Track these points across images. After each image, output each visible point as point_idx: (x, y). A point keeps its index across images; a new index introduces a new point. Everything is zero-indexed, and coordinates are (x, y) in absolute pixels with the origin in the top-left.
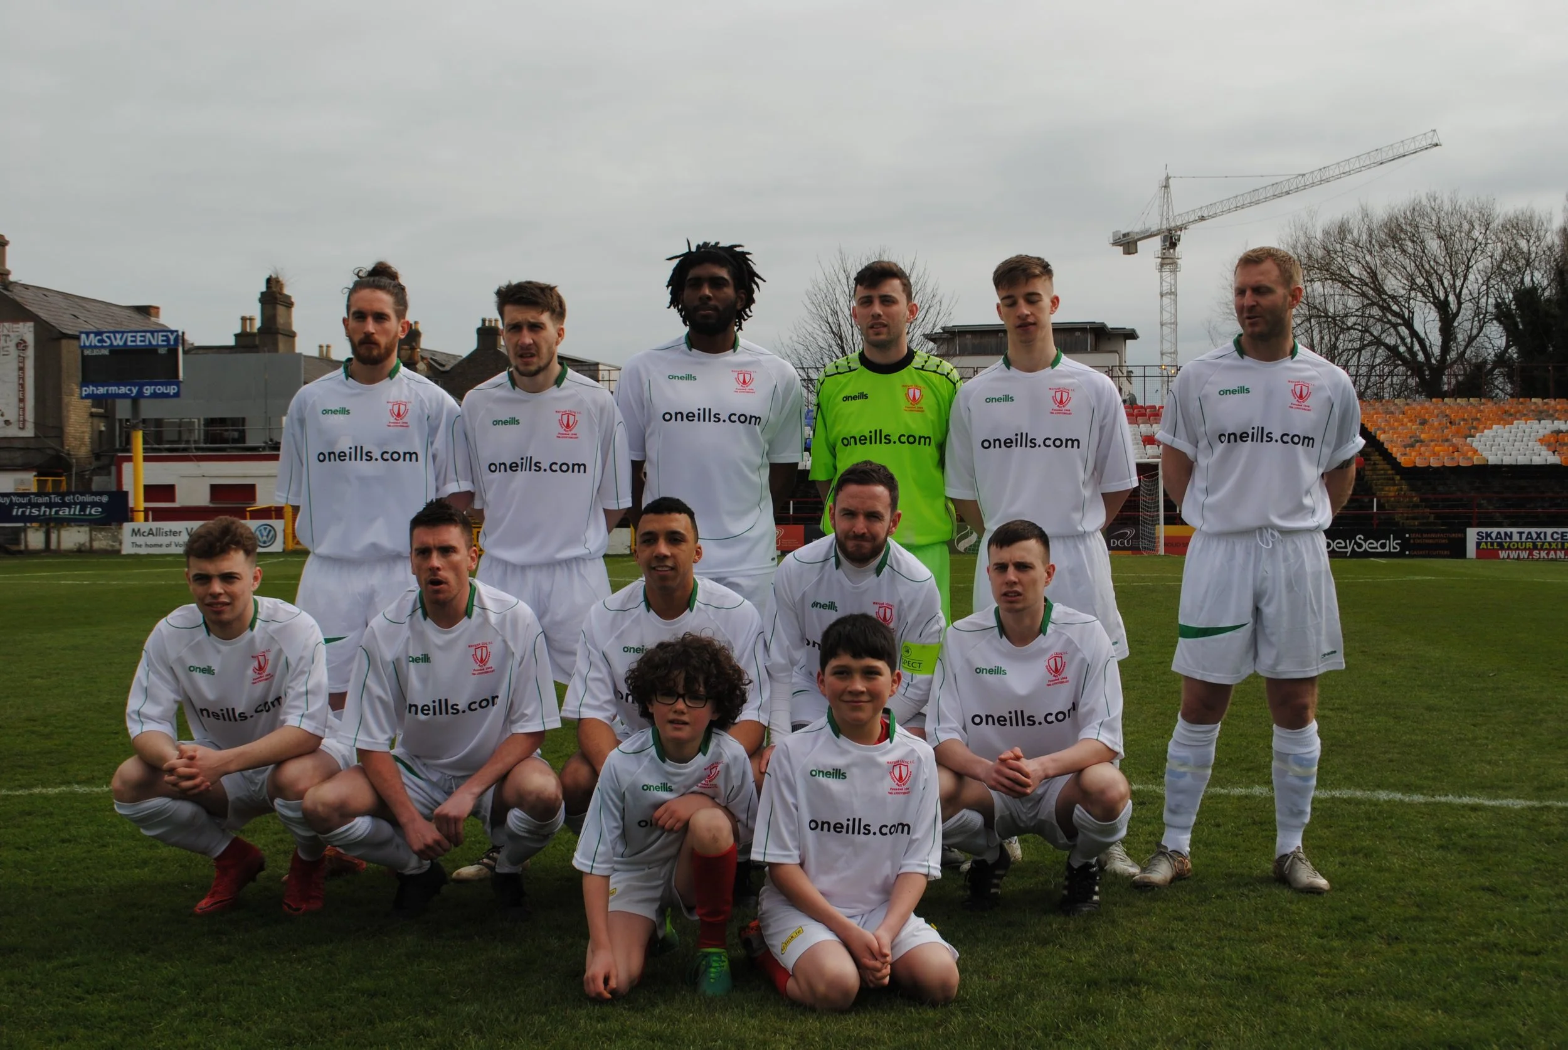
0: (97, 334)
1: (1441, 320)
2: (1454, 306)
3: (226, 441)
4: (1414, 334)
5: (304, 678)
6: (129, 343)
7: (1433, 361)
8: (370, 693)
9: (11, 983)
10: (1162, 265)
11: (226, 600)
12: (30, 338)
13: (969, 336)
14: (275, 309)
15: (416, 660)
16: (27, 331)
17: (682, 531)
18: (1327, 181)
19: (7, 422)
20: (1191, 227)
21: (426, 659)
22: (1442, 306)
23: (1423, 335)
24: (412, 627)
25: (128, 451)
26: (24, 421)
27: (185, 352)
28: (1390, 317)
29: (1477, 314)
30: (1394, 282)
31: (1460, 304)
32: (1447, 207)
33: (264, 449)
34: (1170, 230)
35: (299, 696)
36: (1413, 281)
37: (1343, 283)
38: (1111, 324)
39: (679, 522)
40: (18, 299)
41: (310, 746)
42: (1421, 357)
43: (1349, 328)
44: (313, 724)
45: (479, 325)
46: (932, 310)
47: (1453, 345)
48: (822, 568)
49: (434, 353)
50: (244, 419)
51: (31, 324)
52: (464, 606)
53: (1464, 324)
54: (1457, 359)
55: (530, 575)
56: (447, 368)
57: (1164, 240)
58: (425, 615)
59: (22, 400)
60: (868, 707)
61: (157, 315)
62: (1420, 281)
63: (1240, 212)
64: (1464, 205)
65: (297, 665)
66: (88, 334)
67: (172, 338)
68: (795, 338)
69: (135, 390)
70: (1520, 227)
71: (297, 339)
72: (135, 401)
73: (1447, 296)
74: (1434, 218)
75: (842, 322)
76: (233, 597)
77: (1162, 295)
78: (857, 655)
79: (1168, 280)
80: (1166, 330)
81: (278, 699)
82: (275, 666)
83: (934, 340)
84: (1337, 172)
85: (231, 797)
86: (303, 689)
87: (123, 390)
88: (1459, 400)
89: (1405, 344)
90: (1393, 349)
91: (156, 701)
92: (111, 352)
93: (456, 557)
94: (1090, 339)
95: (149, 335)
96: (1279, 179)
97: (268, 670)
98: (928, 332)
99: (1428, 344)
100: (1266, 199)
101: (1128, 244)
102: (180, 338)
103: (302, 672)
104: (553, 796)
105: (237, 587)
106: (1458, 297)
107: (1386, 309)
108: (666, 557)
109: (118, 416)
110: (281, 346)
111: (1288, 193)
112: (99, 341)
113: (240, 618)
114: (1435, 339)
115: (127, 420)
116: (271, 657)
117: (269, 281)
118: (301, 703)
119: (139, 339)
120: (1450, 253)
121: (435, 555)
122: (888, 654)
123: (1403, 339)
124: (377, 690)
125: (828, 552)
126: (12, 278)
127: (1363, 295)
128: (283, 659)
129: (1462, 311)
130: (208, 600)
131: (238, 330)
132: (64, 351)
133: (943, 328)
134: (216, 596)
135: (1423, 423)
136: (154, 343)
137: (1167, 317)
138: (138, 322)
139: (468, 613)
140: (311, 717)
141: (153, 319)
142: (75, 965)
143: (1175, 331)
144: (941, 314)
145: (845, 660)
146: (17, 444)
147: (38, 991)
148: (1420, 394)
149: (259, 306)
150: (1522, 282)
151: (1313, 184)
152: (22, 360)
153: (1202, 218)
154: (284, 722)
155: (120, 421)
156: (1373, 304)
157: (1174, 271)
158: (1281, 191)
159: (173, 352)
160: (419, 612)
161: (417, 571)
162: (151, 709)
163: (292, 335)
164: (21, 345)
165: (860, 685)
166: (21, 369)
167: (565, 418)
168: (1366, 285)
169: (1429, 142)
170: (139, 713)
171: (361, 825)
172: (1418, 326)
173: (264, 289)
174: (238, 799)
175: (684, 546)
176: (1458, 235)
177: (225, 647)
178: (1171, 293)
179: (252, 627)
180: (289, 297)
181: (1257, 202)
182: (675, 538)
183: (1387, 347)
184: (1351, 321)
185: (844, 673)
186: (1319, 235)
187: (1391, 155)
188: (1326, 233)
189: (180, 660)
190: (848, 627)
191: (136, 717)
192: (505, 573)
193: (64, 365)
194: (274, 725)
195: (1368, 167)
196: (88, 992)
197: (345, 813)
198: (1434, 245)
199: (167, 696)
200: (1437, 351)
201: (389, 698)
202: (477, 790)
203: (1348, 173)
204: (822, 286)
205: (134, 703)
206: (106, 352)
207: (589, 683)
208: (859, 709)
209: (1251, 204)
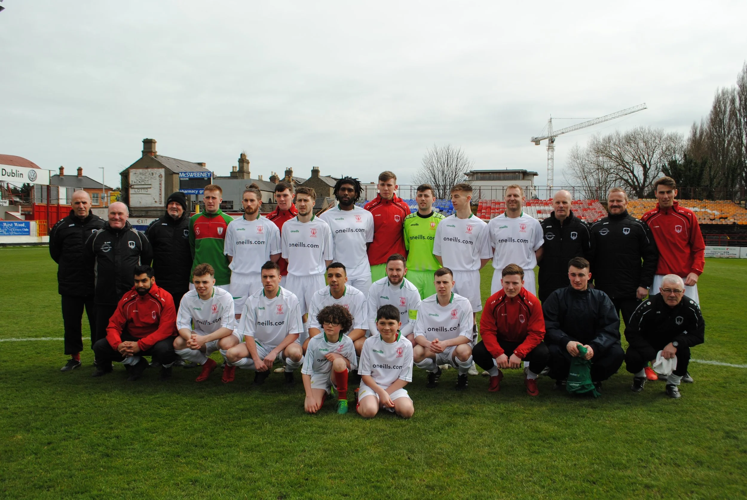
0: (185, 173)
1: (644, 171)
2: (648, 166)
3: (226, 209)
4: (634, 175)
5: (228, 313)
6: (195, 176)
7: (641, 185)
8: (247, 318)
9: (140, 403)
10: (549, 149)
11: (205, 289)
12: (163, 174)
13: (479, 174)
14: (243, 164)
15: (260, 309)
16: (162, 171)
17: (341, 273)
18: (607, 120)
19: (156, 202)
20: (559, 136)
21: (264, 308)
22: (644, 166)
23: (637, 176)
24: (260, 299)
25: (195, 211)
26: (161, 201)
27: (214, 179)
28: (626, 169)
29: (656, 169)
30: (627, 157)
31: (650, 165)
32: (647, 131)
33: (239, 211)
34: (551, 137)
35: (226, 318)
36: (634, 157)
37: (610, 157)
38: (528, 171)
39: (340, 270)
40: (159, 161)
41: (230, 333)
42: (636, 184)
43: (612, 173)
44: (230, 326)
45: (312, 169)
46: (466, 166)
47: (648, 180)
48: (384, 286)
49: (297, 178)
50: (232, 201)
51: (163, 169)
52: (276, 293)
53: (652, 172)
54: (649, 184)
55: (301, 280)
56: (301, 183)
57: (549, 140)
58: (265, 295)
59: (160, 194)
60: (391, 334)
61: (205, 166)
62: (637, 157)
63: (576, 131)
64: (653, 131)
65: (226, 308)
66: (182, 173)
67: (209, 174)
68: (418, 175)
69: (197, 192)
70: (672, 138)
71: (251, 174)
72: (197, 195)
73: (646, 162)
74: (642, 135)
75: (435, 170)
76: (206, 288)
77: (548, 159)
78: (387, 318)
79: (551, 154)
80: (550, 171)
81: (220, 319)
82: (219, 309)
83: (467, 175)
84: (610, 117)
85: (207, 347)
86: (227, 316)
87: (193, 191)
88: (648, 199)
89: (631, 179)
90: (626, 181)
91: (185, 318)
92: (189, 179)
93: (274, 279)
94: (521, 175)
95: (201, 173)
96: (590, 120)
97: (217, 310)
98: (465, 172)
99: (639, 179)
100: (585, 126)
101: (537, 141)
102: (212, 174)
103: (227, 311)
104: (298, 355)
105: (207, 285)
106: (650, 163)
107: (624, 166)
108: (335, 281)
109: (192, 200)
110: (245, 177)
111: (593, 124)
112: (186, 175)
113: (209, 294)
114: (641, 177)
115: (195, 201)
116: (218, 306)
117: (241, 155)
118: (227, 320)
119: (198, 174)
120: (648, 148)
121: (268, 278)
122: (397, 318)
123: (630, 177)
124: (250, 318)
125: (386, 281)
126: (158, 154)
127: (617, 162)
128: (221, 307)
129: (651, 167)
130: (199, 289)
131: (231, 171)
132: (174, 179)
133: (470, 171)
134: (201, 288)
135: (635, 207)
136: (203, 176)
137: (550, 167)
138: (199, 168)
139: (277, 295)
140: (229, 324)
141: (203, 167)
142: (159, 397)
143: (553, 172)
144: (469, 167)
145: (384, 320)
146: (159, 209)
147: (147, 406)
148: (636, 196)
149: (238, 163)
150: (672, 158)
151: (602, 122)
152: (161, 181)
153: (563, 133)
154: (222, 326)
155: (192, 201)
156: (620, 165)
157: (553, 151)
158: (590, 124)
159: (209, 179)
160: (263, 294)
161: (263, 282)
162: (183, 321)
163: (249, 173)
164: (160, 176)
165: (388, 327)
166: (160, 184)
167: (313, 231)
168: (618, 158)
169: (643, 107)
170: (180, 322)
171: (244, 361)
172: (635, 173)
173: (240, 157)
174: (209, 347)
175: (341, 278)
176: (650, 141)
177: (205, 302)
178: (552, 159)
179: (212, 296)
180: (248, 160)
181: (582, 127)
182: (338, 276)
183: (624, 180)
184: (612, 171)
185: (383, 323)
186: (601, 141)
187: (629, 111)
188: (604, 140)
189: (191, 306)
190: (385, 310)
191: (179, 323)
192: (294, 279)
193: (174, 183)
194: (219, 327)
195: (621, 116)
196: (161, 407)
197: (239, 357)
198: (642, 145)
199: (188, 317)
200: (642, 181)
201: (254, 320)
202: (278, 352)
203: (614, 118)
204: (428, 157)
205: (179, 319)
206: (187, 179)
207: (313, 317)
208: (388, 334)
209: (580, 128)
